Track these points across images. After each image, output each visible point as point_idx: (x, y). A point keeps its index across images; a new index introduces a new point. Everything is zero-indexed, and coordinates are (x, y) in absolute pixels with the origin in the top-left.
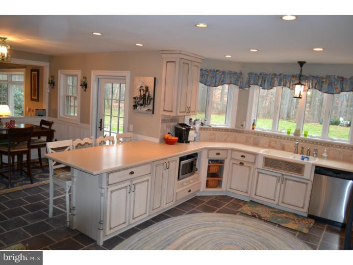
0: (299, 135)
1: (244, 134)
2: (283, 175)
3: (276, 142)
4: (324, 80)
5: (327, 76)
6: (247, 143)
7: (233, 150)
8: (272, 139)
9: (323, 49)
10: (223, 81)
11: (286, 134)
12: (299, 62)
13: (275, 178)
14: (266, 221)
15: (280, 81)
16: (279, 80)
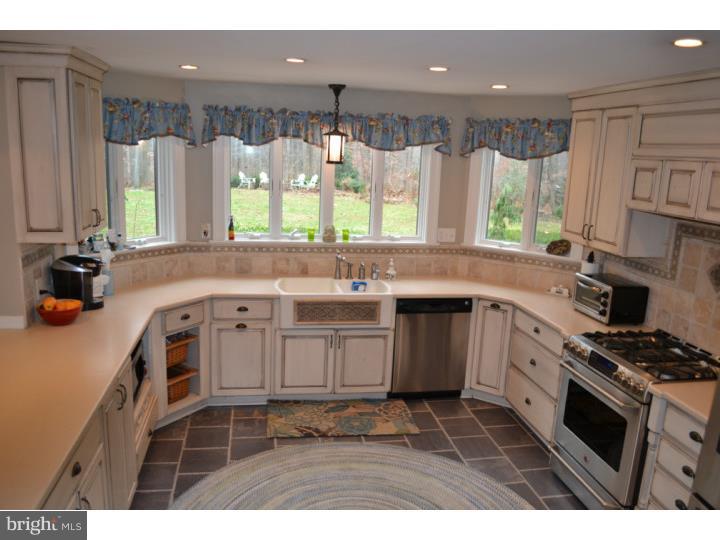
0: (334, 240)
1: (212, 254)
2: (337, 330)
3: (288, 260)
4: (372, 123)
5: (379, 114)
6: (220, 273)
7: (212, 299)
8: (279, 254)
9: (449, 69)
10: (150, 128)
11: (306, 240)
12: (331, 86)
13: (322, 341)
14: (338, 437)
15: (285, 124)
16: (280, 123)
